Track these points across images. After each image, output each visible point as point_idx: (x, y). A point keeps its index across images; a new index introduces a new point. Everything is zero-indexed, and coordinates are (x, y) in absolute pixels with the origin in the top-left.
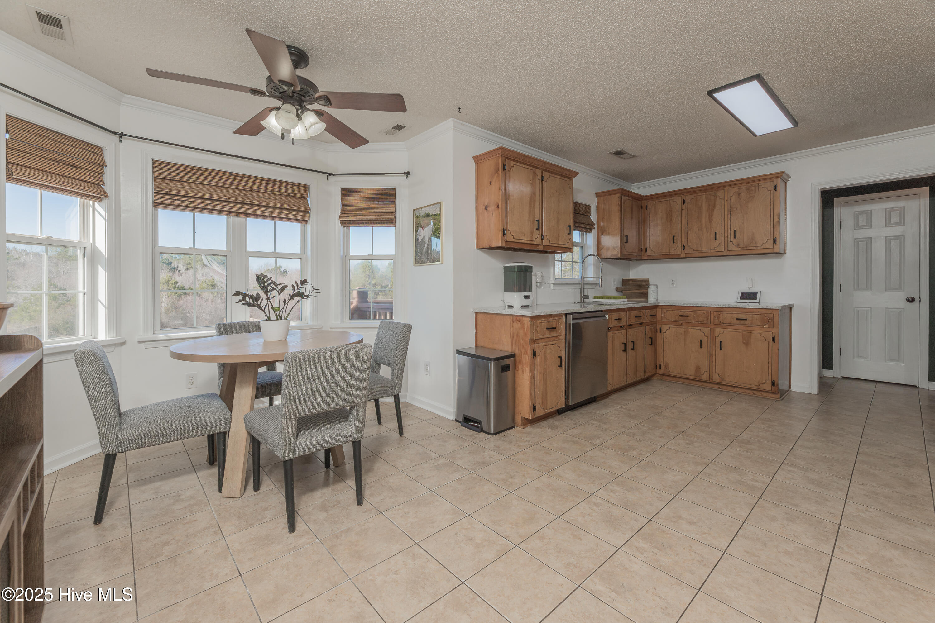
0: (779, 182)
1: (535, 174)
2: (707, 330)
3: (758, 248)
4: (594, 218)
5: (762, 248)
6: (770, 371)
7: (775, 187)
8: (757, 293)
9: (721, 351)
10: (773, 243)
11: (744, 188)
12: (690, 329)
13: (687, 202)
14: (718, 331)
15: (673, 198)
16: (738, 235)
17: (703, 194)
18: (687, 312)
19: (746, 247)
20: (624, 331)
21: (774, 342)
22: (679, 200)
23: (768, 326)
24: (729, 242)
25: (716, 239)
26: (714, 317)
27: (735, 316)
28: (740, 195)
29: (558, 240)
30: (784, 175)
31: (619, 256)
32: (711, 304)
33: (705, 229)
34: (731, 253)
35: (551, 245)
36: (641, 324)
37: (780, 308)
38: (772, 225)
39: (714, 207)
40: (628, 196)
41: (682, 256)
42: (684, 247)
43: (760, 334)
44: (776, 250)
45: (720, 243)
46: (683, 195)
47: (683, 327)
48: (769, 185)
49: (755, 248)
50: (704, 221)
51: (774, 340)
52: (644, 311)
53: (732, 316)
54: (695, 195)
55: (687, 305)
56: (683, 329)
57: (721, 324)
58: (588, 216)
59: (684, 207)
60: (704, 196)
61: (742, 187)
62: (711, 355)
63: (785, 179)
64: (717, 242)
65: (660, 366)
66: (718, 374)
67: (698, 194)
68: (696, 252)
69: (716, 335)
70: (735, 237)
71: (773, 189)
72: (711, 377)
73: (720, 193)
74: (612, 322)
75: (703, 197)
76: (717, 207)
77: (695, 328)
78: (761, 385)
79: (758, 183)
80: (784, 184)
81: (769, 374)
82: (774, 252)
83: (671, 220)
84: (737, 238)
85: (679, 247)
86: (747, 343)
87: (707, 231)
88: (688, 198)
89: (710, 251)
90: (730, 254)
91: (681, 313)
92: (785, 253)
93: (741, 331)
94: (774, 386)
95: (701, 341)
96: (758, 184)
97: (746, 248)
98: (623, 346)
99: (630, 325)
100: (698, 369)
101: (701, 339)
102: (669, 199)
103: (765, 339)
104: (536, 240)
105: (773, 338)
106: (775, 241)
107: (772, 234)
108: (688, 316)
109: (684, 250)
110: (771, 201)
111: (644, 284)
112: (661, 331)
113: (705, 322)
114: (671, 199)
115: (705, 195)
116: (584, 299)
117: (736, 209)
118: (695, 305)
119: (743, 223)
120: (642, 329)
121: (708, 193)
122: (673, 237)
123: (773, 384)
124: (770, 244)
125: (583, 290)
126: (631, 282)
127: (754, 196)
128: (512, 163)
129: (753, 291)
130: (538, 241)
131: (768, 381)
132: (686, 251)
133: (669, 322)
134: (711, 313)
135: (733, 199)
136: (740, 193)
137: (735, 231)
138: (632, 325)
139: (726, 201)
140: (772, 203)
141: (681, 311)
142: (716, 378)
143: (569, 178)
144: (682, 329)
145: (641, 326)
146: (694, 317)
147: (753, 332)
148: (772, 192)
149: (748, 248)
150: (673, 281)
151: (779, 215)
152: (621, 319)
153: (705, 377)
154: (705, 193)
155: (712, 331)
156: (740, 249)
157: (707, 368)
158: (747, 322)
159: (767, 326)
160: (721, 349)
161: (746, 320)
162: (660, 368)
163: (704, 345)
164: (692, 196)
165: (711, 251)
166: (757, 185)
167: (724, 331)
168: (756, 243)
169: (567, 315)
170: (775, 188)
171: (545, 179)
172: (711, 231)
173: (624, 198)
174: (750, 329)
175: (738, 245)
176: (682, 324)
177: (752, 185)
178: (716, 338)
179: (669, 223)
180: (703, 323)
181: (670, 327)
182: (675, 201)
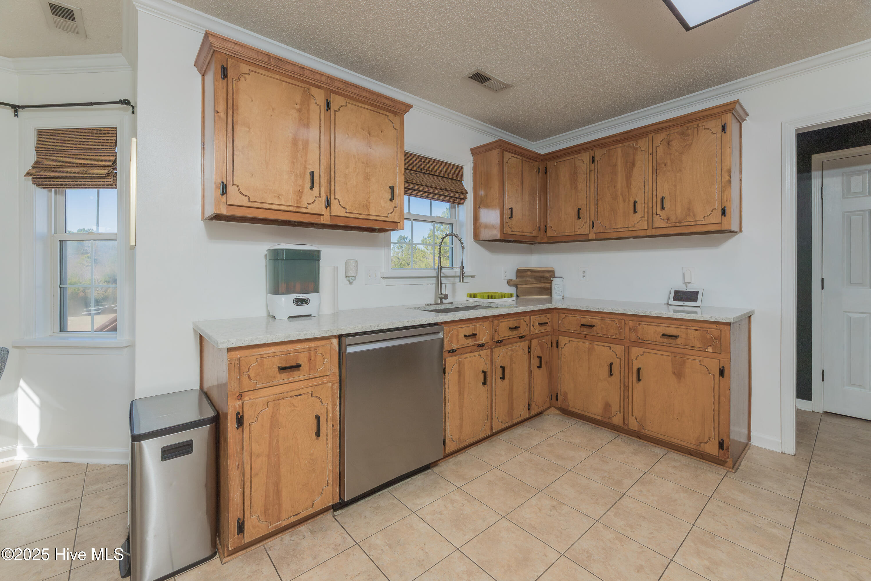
0: (729, 119)
1: (307, 96)
2: (619, 349)
3: (698, 223)
4: (468, 183)
5: (703, 223)
6: (716, 425)
7: (724, 127)
8: (698, 292)
9: (641, 383)
10: (722, 215)
11: (676, 132)
12: (596, 345)
13: (596, 159)
14: (635, 351)
15: (578, 155)
16: (667, 205)
17: (618, 146)
18: (590, 320)
19: (680, 222)
20: (485, 352)
21: (723, 376)
22: (586, 157)
23: (713, 349)
24: (654, 215)
25: (635, 211)
26: (629, 329)
27: (661, 330)
28: (671, 143)
29: (368, 209)
30: (737, 107)
31: (498, 237)
32: (625, 310)
33: (621, 197)
34: (659, 232)
35: (348, 215)
36: (521, 337)
37: (732, 321)
38: (719, 186)
39: (633, 164)
40: (516, 153)
41: (590, 237)
42: (593, 223)
43: (700, 362)
44: (725, 227)
45: (642, 217)
46: (592, 150)
47: (587, 342)
48: (715, 125)
49: (693, 223)
50: (619, 185)
51: (722, 373)
52: (527, 318)
53: (656, 331)
54: (608, 149)
55: (591, 310)
56: (587, 345)
57: (640, 342)
58: (459, 181)
59: (593, 168)
60: (620, 149)
61: (673, 131)
62: (626, 388)
63: (741, 118)
64: (638, 216)
65: (557, 396)
66: (636, 418)
67: (612, 147)
68: (608, 231)
69: (633, 356)
70: (663, 208)
71: (720, 130)
72: (626, 422)
73: (642, 144)
74: (458, 341)
75: (619, 151)
76: (638, 164)
77: (603, 344)
78: (702, 445)
79: (697, 123)
80: (738, 127)
81: (714, 428)
82: (723, 229)
83: (576, 187)
84: (666, 209)
85: (586, 224)
86: (679, 374)
87: (624, 201)
88: (598, 153)
89: (627, 229)
90: (657, 234)
91: (584, 321)
92: (741, 231)
93: (669, 354)
94: (723, 449)
95: (611, 364)
96: (698, 125)
97: (678, 224)
98: (482, 376)
99: (498, 342)
100: (607, 406)
101: (612, 361)
102: (573, 157)
103: (708, 370)
104: (309, 206)
105: (720, 369)
106: (724, 213)
107: (719, 200)
108: (594, 326)
109: (593, 228)
110: (717, 149)
111: (547, 275)
112: (557, 346)
113: (617, 336)
114: (576, 156)
115: (621, 147)
116: (441, 299)
117: (665, 165)
118: (602, 311)
119: (675, 186)
120: (525, 344)
121: (625, 144)
122: (579, 210)
123: (721, 445)
124: (716, 217)
125: (439, 285)
126: (529, 273)
127: (692, 144)
128: (244, 68)
129: (691, 288)
130: (318, 207)
131: (712, 440)
132: (596, 230)
133: (567, 334)
134: (625, 323)
135: (660, 150)
136: (671, 141)
137: (663, 198)
138: (502, 340)
139: (651, 154)
140: (719, 152)
141: (584, 318)
142: (633, 425)
143: (395, 113)
144: (585, 345)
145: (522, 342)
146: (602, 328)
147: (688, 357)
148: (719, 136)
149: (682, 224)
150: (584, 272)
151: (729, 172)
152: (476, 334)
153: (617, 420)
154: (620, 145)
155: (627, 352)
156: (670, 225)
157: (620, 407)
158: (679, 341)
159: (710, 349)
160: (639, 380)
161: (677, 337)
162: (557, 400)
163: (616, 369)
164: (604, 151)
165: (630, 229)
166: (696, 126)
167: (644, 352)
168: (694, 216)
169: (343, 338)
170: (724, 129)
171: (334, 106)
172: (629, 201)
173: (507, 155)
174: (684, 351)
175: (668, 219)
176: (585, 337)
177: (688, 127)
178: (632, 362)
179: (574, 191)
180: (614, 337)
181: (569, 341)
182: (581, 160)
